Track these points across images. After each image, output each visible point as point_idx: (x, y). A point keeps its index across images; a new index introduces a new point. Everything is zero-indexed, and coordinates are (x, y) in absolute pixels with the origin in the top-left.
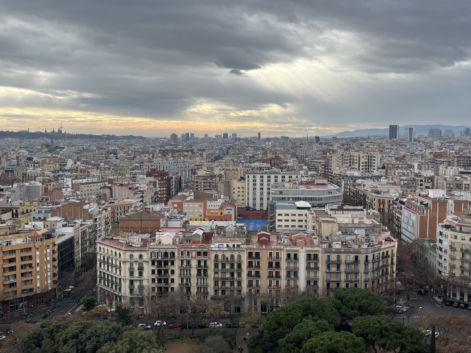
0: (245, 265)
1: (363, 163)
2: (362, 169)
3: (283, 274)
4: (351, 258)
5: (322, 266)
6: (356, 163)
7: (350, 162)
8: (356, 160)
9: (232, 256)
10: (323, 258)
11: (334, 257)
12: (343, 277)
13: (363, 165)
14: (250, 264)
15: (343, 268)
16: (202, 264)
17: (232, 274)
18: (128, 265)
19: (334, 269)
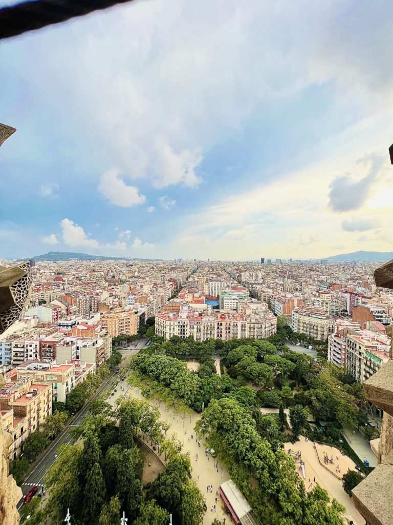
0: (216, 328)
3: (231, 332)
4: (260, 326)
5: (247, 329)
9: (211, 325)
10: (248, 326)
11: (252, 326)
12: (256, 333)
14: (218, 328)
15: (256, 329)
16: (199, 327)
17: (211, 332)
18: (169, 327)
19: (252, 330)
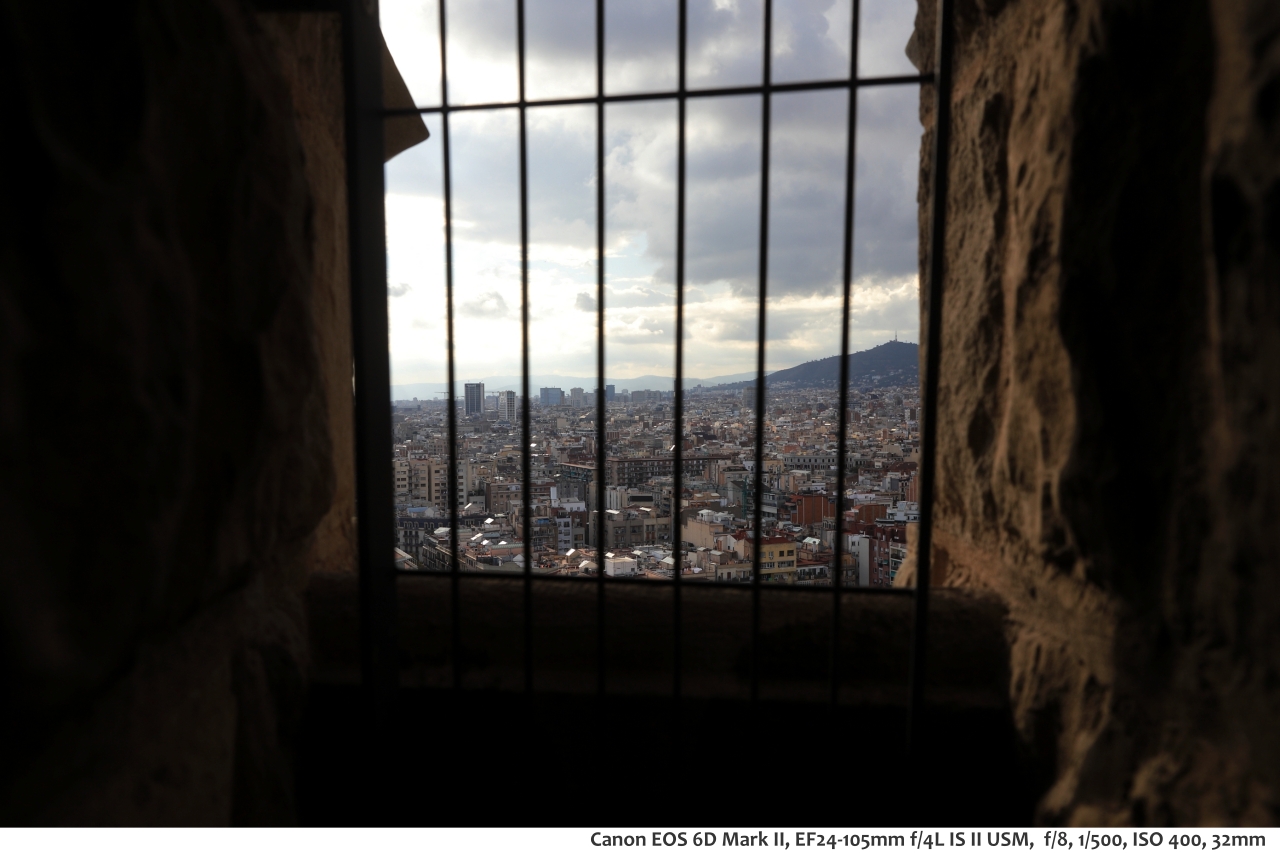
1: (437, 485)
2: (437, 498)
6: (423, 485)
7: (410, 484)
8: (424, 478)
13: (438, 488)
